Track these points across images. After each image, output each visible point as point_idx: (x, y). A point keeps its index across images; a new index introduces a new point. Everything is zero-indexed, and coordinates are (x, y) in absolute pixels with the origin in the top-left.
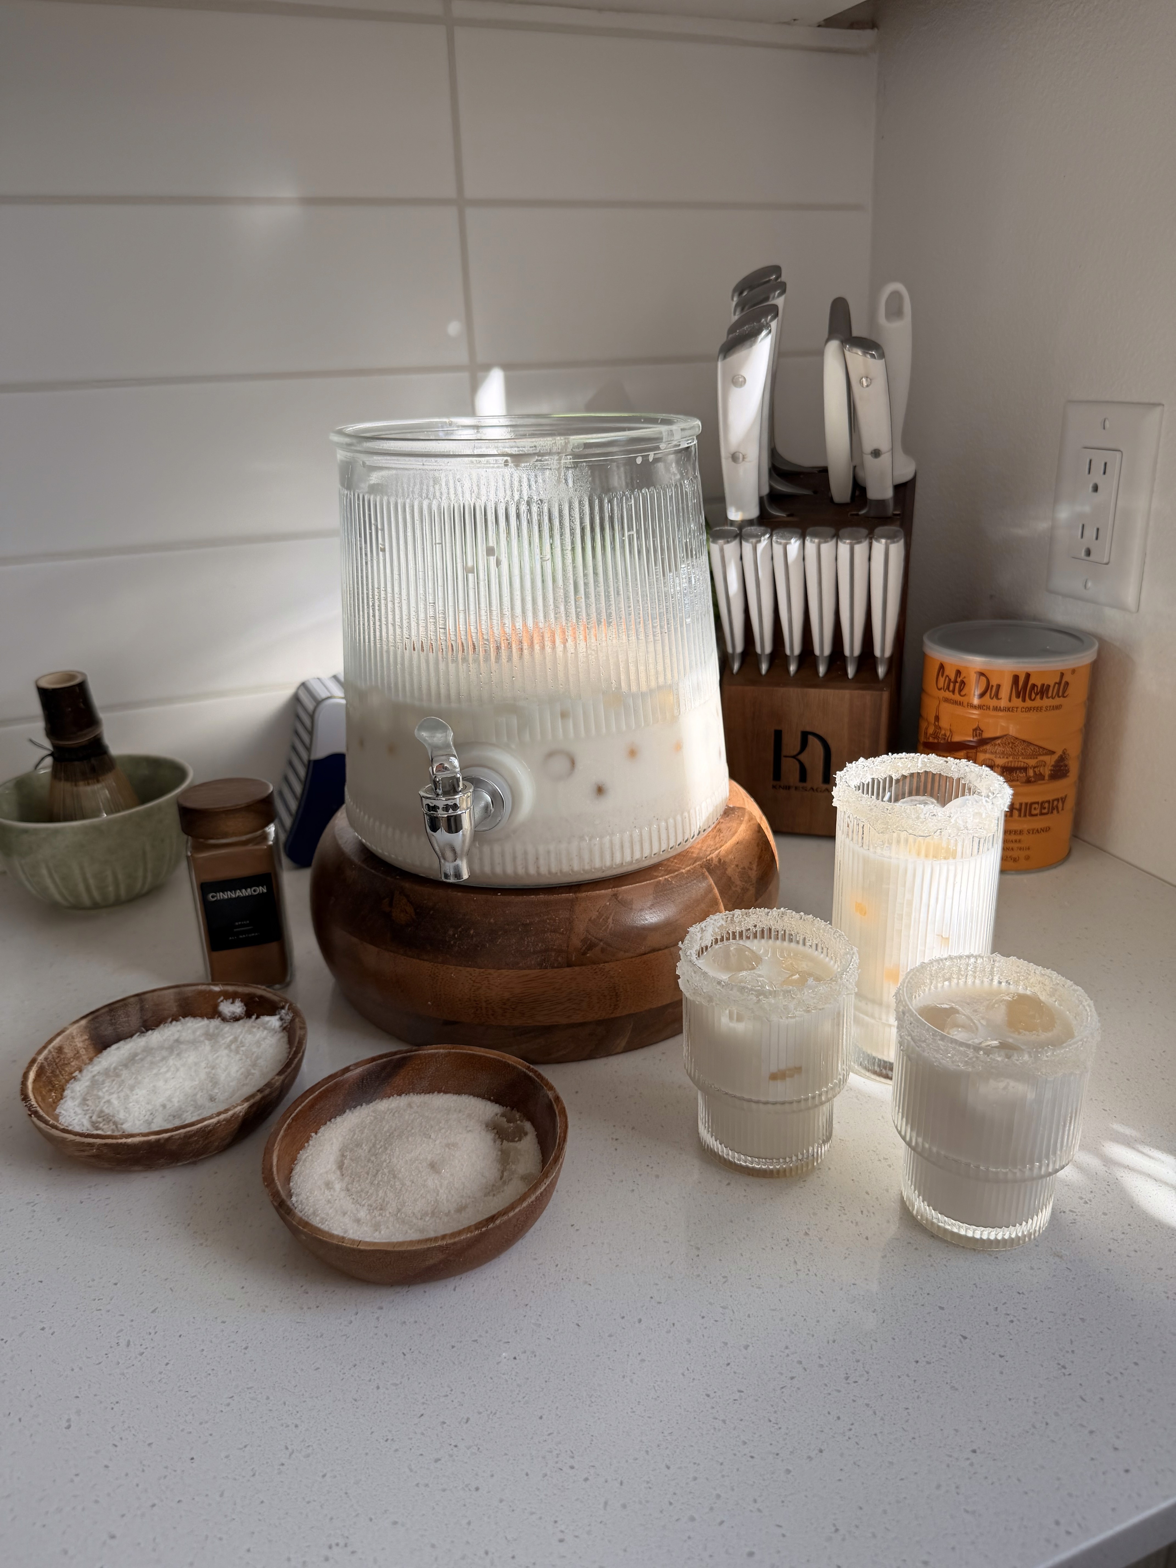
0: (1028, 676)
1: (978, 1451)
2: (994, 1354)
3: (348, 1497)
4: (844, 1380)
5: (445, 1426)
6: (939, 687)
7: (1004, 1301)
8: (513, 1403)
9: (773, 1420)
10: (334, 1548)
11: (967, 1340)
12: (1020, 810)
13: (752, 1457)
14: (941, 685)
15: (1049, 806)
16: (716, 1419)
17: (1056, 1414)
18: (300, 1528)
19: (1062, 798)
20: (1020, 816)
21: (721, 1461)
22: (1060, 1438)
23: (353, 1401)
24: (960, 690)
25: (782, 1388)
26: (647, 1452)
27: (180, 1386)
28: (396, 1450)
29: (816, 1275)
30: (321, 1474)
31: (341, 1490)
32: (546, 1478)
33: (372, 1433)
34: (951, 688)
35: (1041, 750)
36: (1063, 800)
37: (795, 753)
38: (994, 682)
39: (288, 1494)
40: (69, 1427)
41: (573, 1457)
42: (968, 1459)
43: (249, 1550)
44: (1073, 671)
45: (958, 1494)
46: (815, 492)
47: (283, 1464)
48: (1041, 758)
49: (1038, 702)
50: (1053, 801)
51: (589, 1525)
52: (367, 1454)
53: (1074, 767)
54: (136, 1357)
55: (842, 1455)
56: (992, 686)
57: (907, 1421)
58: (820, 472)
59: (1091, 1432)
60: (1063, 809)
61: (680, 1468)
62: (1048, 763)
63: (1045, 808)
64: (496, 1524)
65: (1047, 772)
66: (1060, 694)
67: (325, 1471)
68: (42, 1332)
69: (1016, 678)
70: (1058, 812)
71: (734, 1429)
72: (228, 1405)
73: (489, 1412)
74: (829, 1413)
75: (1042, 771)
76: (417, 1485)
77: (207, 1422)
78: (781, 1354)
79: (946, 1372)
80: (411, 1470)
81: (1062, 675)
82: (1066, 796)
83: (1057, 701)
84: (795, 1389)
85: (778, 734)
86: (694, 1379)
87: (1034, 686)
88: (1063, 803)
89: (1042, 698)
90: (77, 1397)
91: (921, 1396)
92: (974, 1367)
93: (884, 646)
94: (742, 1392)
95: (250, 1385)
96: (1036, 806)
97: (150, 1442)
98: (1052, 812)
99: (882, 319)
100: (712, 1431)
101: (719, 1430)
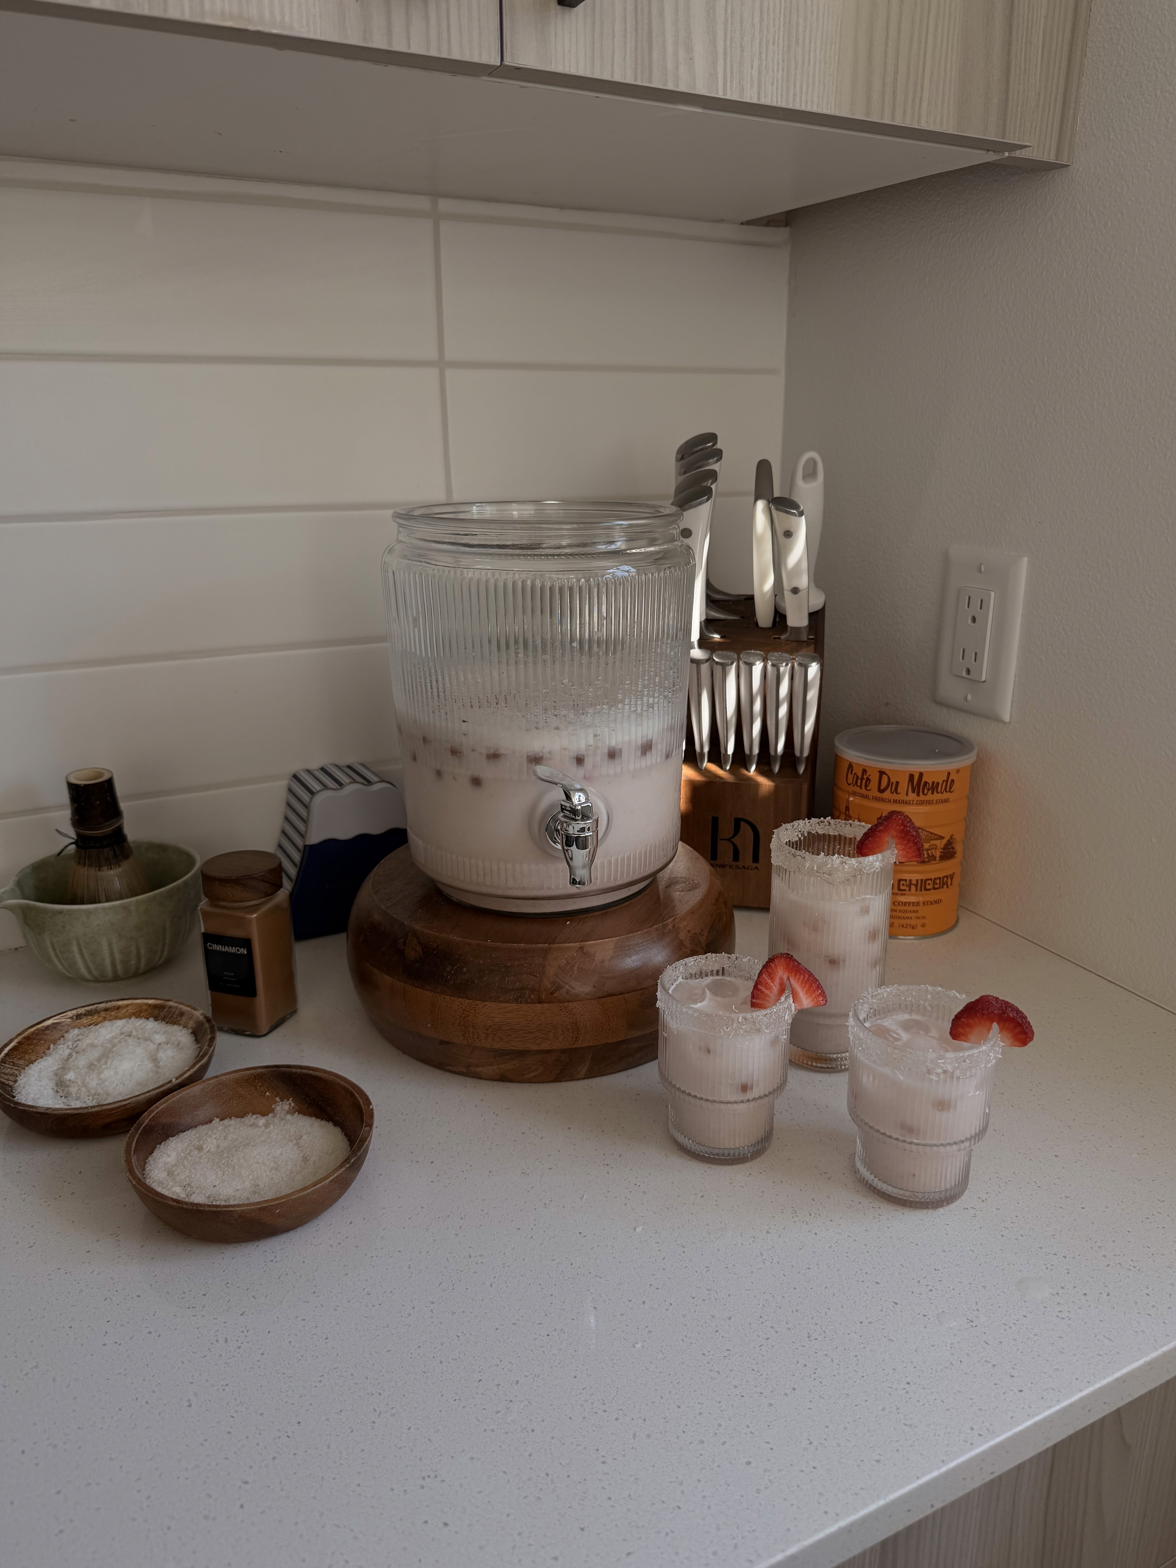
0: (921, 774)
1: (911, 1383)
2: (919, 1314)
3: (431, 1442)
4: (807, 1339)
5: (500, 1387)
6: (849, 783)
7: (924, 1275)
8: (551, 1368)
9: (756, 1370)
10: (427, 1479)
11: (898, 1305)
12: (916, 886)
13: (743, 1396)
14: (850, 781)
15: (940, 882)
16: (712, 1371)
17: (968, 1355)
18: (397, 1467)
19: (950, 875)
20: (917, 890)
21: (719, 1400)
22: (971, 1371)
23: (423, 1374)
24: (866, 786)
25: (760, 1346)
26: (662, 1397)
27: (277, 1370)
28: (464, 1407)
29: (778, 1263)
30: (407, 1428)
31: (425, 1437)
32: (586, 1419)
33: (442, 1395)
34: (859, 784)
35: (933, 835)
36: (952, 877)
37: (730, 837)
38: (894, 780)
39: (383, 1443)
40: (190, 1406)
41: (604, 1404)
42: (904, 1389)
43: (359, 1485)
44: (958, 771)
45: (898, 1413)
46: (743, 617)
47: (374, 1422)
48: (933, 842)
49: (930, 797)
50: (944, 877)
51: (624, 1451)
52: (441, 1411)
53: (959, 847)
54: (235, 1351)
55: (810, 1391)
56: (893, 783)
57: (857, 1365)
58: (746, 599)
59: (994, 1366)
60: (951, 884)
61: (688, 1407)
62: (939, 846)
63: (937, 884)
64: (552, 1454)
65: (938, 854)
66: (948, 790)
67: (409, 1425)
68: (150, 1335)
69: (911, 777)
70: (948, 887)
71: (727, 1377)
72: (321, 1382)
73: (534, 1376)
74: (798, 1362)
75: (934, 853)
76: (485, 1430)
77: (305, 1395)
78: (757, 1322)
79: (883, 1329)
80: (478, 1420)
81: (949, 774)
82: (954, 873)
83: (945, 796)
84: (770, 1347)
85: (715, 821)
86: (691, 1343)
87: (926, 783)
88: (952, 879)
89: (933, 793)
90: (192, 1383)
91: (866, 1346)
92: (904, 1324)
93: (803, 747)
94: (730, 1350)
95: (335, 1366)
96: (930, 882)
97: (261, 1412)
98: (943, 887)
99: (799, 481)
100: (710, 1380)
101: (715, 1379)
